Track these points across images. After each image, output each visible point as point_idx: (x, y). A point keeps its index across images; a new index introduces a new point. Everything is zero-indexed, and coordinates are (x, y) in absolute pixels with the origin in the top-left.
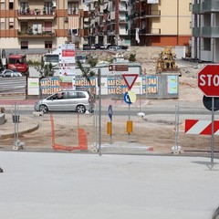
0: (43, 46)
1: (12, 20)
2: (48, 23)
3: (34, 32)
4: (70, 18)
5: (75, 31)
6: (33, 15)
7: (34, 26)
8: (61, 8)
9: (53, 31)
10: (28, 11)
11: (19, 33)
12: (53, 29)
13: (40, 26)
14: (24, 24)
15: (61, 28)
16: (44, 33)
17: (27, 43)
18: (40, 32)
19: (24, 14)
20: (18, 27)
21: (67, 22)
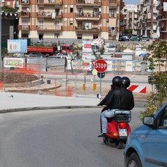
0: (92, 38)
1: (72, 19)
2: (95, 22)
3: (86, 28)
4: (110, 19)
5: (113, 28)
6: (86, 17)
7: (87, 24)
8: (105, 12)
9: (99, 28)
10: (83, 14)
11: (76, 29)
12: (99, 26)
13: (90, 24)
14: (80, 22)
15: (105, 26)
16: (93, 29)
17: (81, 35)
18: (90, 28)
19: (80, 16)
20: (76, 25)
21: (108, 22)
